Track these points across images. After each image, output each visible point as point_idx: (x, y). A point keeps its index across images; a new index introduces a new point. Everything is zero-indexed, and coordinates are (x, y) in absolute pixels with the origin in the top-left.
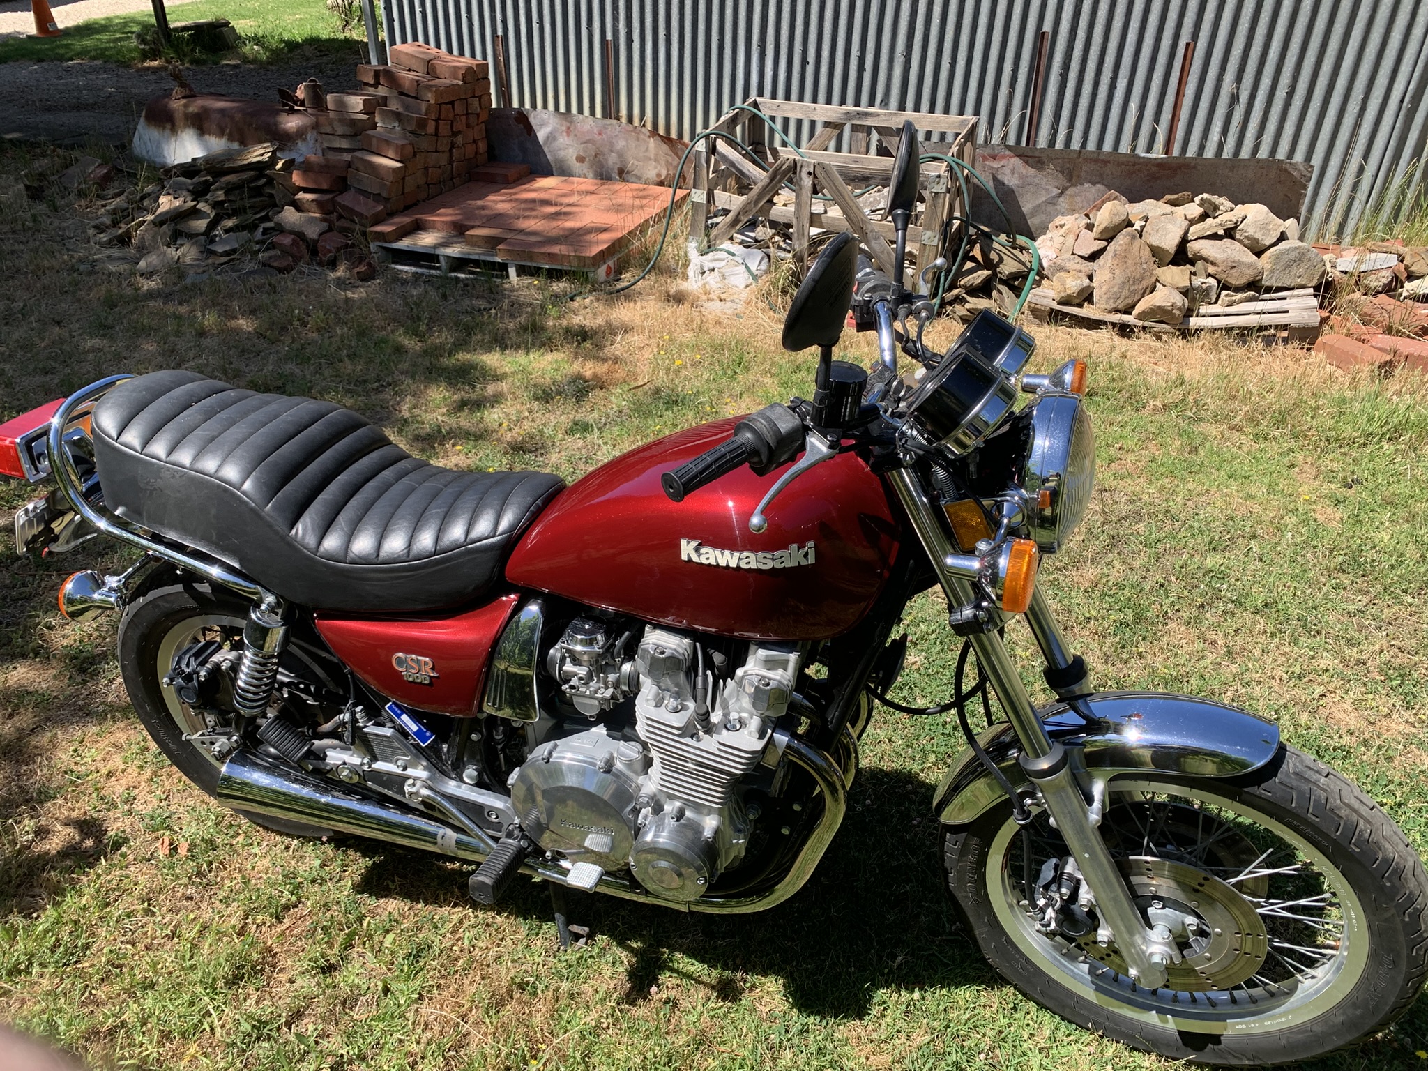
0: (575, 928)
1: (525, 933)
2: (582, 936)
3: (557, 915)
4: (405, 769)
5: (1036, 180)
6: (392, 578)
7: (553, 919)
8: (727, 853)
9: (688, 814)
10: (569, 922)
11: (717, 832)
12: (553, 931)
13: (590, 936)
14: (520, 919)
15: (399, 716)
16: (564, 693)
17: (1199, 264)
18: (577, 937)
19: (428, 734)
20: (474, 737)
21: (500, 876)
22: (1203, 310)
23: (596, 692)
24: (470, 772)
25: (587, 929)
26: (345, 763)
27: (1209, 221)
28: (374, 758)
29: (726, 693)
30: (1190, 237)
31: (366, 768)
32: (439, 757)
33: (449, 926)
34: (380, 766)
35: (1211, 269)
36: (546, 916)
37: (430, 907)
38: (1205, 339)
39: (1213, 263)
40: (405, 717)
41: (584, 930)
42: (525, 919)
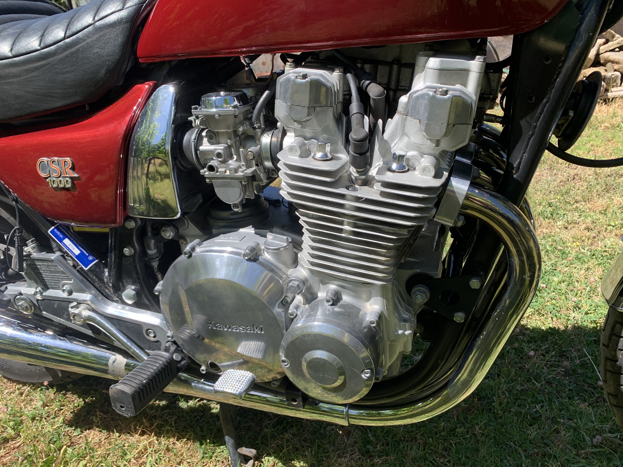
0: (245, 451)
1: (200, 457)
2: (251, 459)
3: (227, 438)
4: (70, 293)
5: (504, 43)
6: (28, 71)
7: (224, 443)
8: (392, 348)
9: (346, 298)
10: (238, 444)
11: (381, 317)
12: (225, 454)
13: (258, 458)
14: (197, 444)
15: (61, 241)
16: (203, 178)
17: (609, 65)
18: (246, 459)
19: (90, 258)
20: (127, 251)
21: (144, 386)
22: (613, 89)
23: (236, 171)
24: (130, 291)
25: (254, 451)
26: (21, 294)
27: (610, 43)
28: (46, 287)
29: (386, 136)
30: (601, 52)
31: (39, 297)
32: (101, 280)
33: (135, 452)
34: (51, 293)
35: (616, 67)
36: (219, 441)
37: (123, 436)
38: (619, 102)
39: (617, 63)
40: (67, 241)
41: (250, 452)
42: (201, 444)
